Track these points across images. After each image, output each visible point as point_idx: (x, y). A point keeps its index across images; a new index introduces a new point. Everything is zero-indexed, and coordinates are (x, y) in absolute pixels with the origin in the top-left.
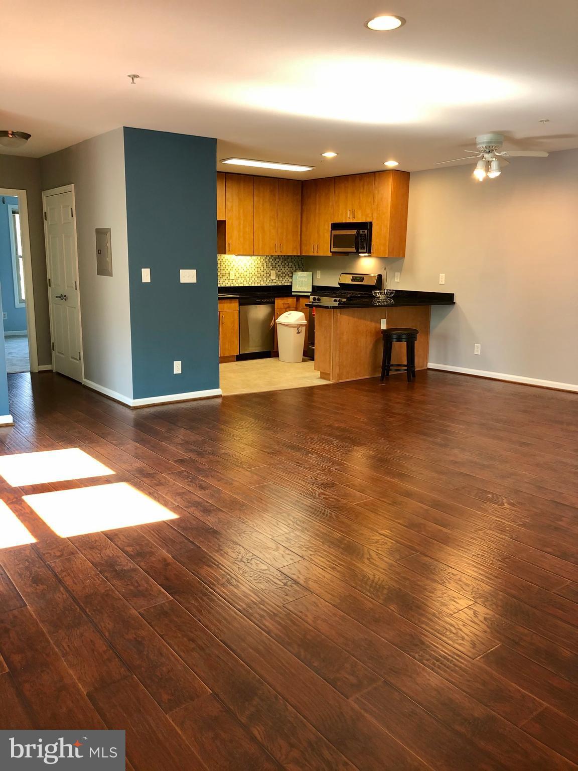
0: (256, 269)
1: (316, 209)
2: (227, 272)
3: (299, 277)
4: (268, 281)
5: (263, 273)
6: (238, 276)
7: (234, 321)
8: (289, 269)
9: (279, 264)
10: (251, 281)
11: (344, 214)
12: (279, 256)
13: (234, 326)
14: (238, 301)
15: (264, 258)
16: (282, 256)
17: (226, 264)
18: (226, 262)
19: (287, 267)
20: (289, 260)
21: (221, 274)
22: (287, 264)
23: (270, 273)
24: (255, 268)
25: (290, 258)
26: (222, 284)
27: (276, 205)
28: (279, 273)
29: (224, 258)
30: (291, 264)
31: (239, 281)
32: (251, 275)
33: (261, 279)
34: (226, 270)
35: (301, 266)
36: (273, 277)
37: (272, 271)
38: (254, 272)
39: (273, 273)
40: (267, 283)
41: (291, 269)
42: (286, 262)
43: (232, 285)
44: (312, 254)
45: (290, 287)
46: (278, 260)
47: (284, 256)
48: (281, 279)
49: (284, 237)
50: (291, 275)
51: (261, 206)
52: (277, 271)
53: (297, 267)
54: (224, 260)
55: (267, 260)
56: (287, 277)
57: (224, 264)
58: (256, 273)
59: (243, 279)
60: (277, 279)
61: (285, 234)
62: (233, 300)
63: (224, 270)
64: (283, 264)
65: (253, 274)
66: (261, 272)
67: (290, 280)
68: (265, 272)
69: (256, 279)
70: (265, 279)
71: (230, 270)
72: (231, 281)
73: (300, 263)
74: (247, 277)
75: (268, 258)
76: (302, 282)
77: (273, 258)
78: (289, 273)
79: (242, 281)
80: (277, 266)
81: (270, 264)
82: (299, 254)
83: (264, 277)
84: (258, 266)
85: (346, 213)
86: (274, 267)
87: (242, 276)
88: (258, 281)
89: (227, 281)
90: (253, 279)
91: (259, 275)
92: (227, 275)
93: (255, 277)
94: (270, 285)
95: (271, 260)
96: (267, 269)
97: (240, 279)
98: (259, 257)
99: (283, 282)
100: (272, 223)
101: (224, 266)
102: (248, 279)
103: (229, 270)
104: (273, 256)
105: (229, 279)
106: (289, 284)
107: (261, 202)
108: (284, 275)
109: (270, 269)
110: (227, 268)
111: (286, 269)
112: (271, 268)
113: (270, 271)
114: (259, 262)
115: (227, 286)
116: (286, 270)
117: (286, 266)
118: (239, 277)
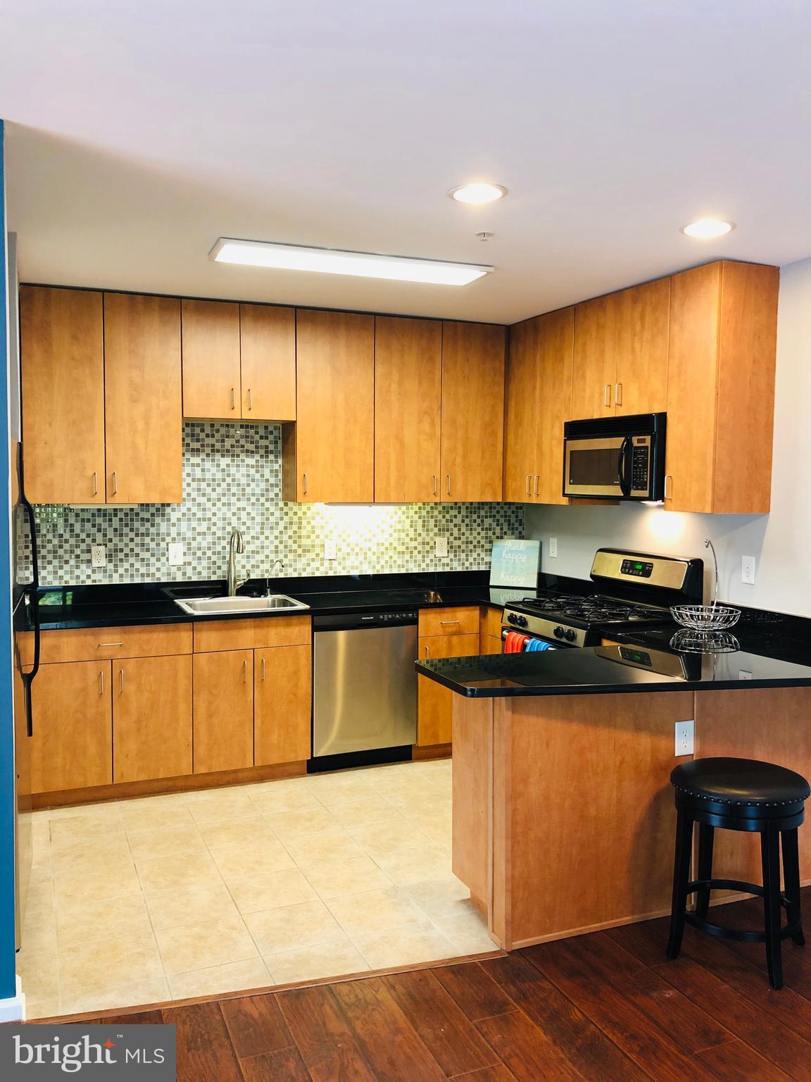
0: (396, 535)
2: (318, 542)
3: (507, 553)
4: (427, 561)
5: (414, 544)
6: (345, 549)
7: (296, 673)
8: (483, 533)
9: (458, 521)
10: (382, 562)
11: (597, 396)
12: (456, 503)
13: (296, 685)
14: (308, 618)
15: (416, 508)
16: (464, 503)
17: (313, 523)
18: (314, 518)
19: (479, 529)
20: (482, 513)
21: (300, 546)
22: (479, 521)
23: (432, 544)
24: (391, 531)
25: (487, 508)
26: (304, 570)
27: (437, 384)
28: (457, 543)
29: (309, 509)
30: (488, 521)
31: (348, 563)
32: (382, 549)
33: (407, 557)
34: (313, 537)
35: (517, 525)
36: (441, 550)
37: (437, 539)
38: (391, 540)
39: (442, 542)
40: (424, 565)
41: (490, 533)
42: (475, 517)
43: (331, 574)
44: (525, 500)
45: (486, 575)
46: (453, 512)
47: (471, 503)
48: (463, 556)
49: (459, 460)
50: (487, 546)
51: (394, 387)
52: (452, 539)
53: (505, 529)
54: (309, 514)
55: (424, 513)
56: (479, 550)
57: (309, 523)
58: (395, 544)
59: (361, 558)
60: (452, 556)
61: (460, 451)
62: (295, 619)
63: (309, 537)
64: (467, 521)
65: (387, 545)
66: (407, 540)
67: (487, 559)
68: (420, 539)
69: (395, 557)
70: (420, 557)
71: (327, 536)
72: (327, 563)
73: (513, 520)
74: (370, 554)
75: (428, 508)
76: (514, 563)
77: (440, 508)
78: (483, 542)
79: (357, 563)
80: (451, 526)
81: (432, 522)
82: (500, 500)
83: (415, 552)
84: (399, 527)
85: (601, 394)
86: (442, 530)
87: (357, 550)
88: (399, 562)
89: (317, 564)
90: (387, 558)
91: (402, 548)
92: (317, 550)
93: (391, 553)
94: (431, 570)
95: (436, 513)
96: (424, 534)
97: (352, 558)
98: (404, 508)
99: (467, 564)
100: (426, 426)
101: (309, 528)
102: (374, 558)
103: (322, 537)
104: (428, 503)
105: (322, 559)
106: (483, 568)
107: (396, 377)
108: (471, 547)
109: (432, 534)
110: (317, 531)
111: (475, 533)
112: (436, 530)
113: (432, 539)
114: (404, 517)
115: (318, 574)
116: (477, 535)
117: (475, 525)
118: (348, 554)
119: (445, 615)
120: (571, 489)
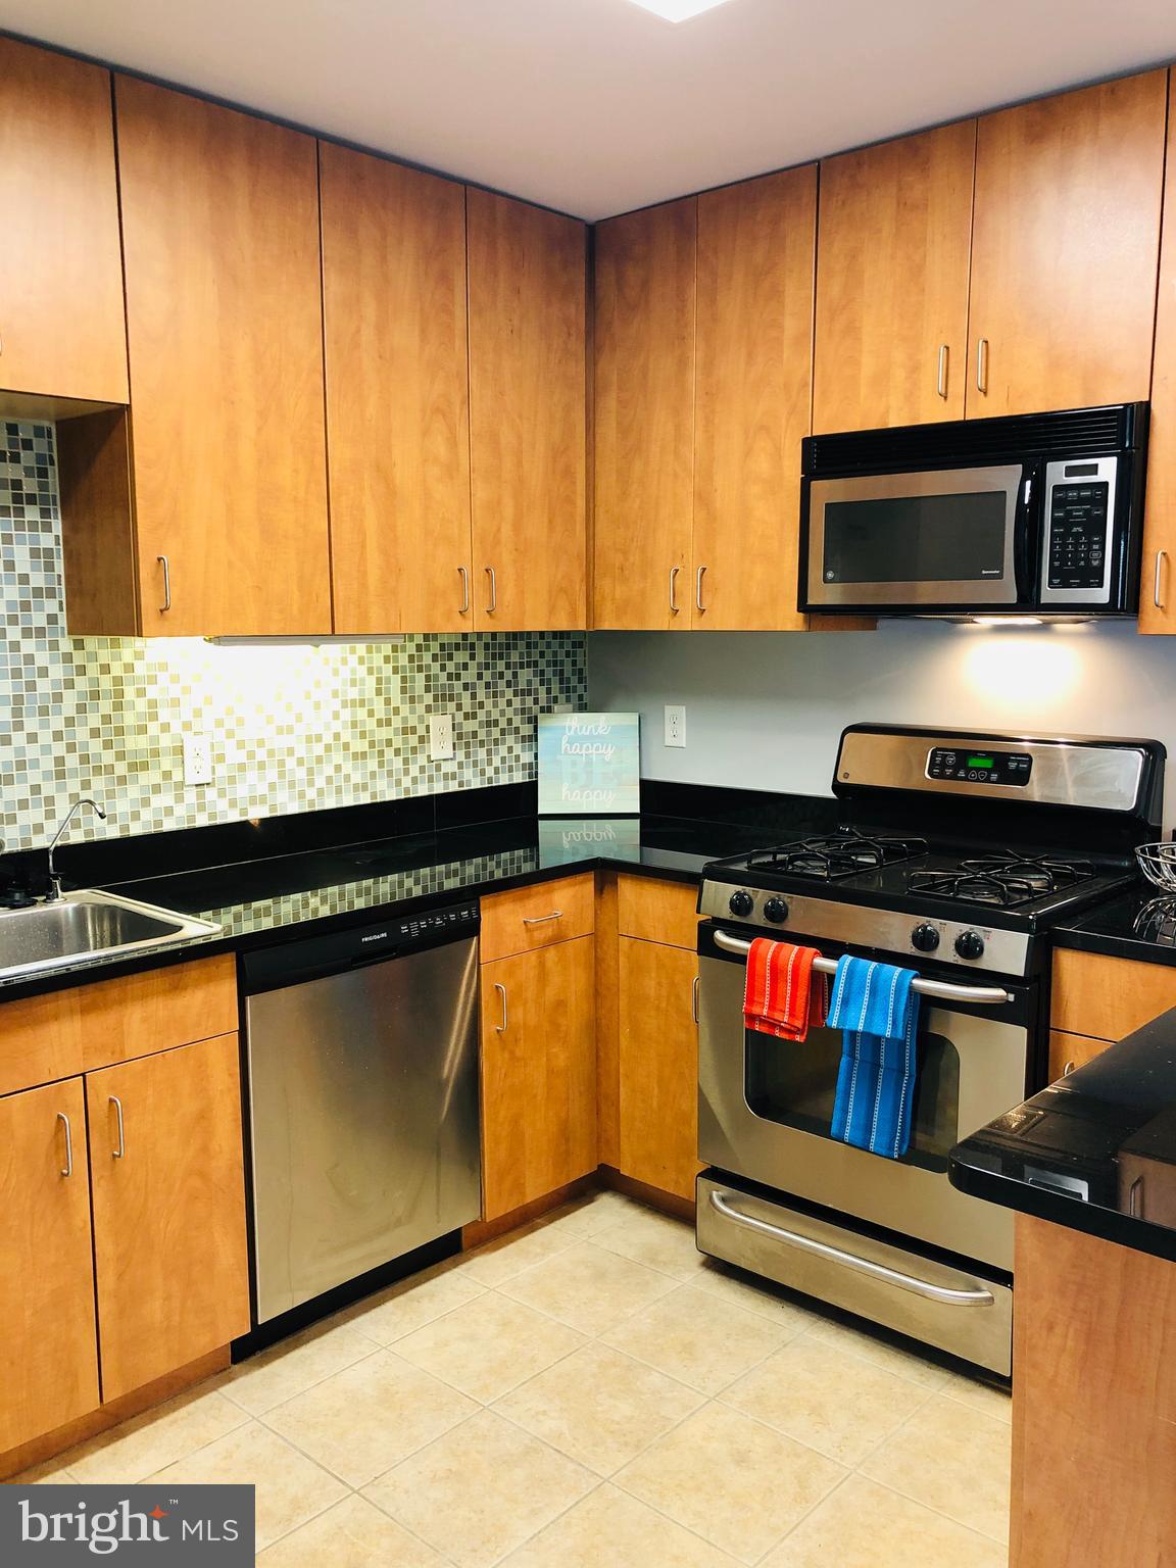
0: (346, 715)
1: (682, 364)
2: (166, 741)
3: (571, 742)
4: (414, 770)
5: (384, 733)
6: (236, 756)
7: (203, 1116)
8: (517, 702)
9: (469, 676)
10: (320, 782)
11: (899, 375)
12: (465, 636)
13: (205, 1149)
15: (387, 649)
16: (479, 635)
17: (152, 692)
18: (153, 680)
19: (509, 694)
20: (515, 658)
21: (121, 756)
22: (508, 675)
23: (421, 731)
24: (336, 705)
25: (521, 644)
26: (136, 816)
27: (459, 343)
28: (470, 726)
29: (139, 656)
30: (525, 675)
31: (242, 791)
32: (319, 749)
33: (372, 764)
34: (153, 728)
35: (574, 681)
36: (440, 746)
37: (433, 720)
38: (337, 726)
39: (440, 725)
40: (406, 782)
41: (529, 700)
42: (501, 665)
43: (202, 821)
44: (659, 622)
45: (527, 793)
46: (461, 657)
47: (494, 635)
48: (482, 754)
49: (507, 531)
50: (527, 730)
51: (368, 335)
52: (460, 716)
53: (555, 687)
54: (140, 669)
55: (403, 660)
56: (510, 739)
57: (141, 693)
58: (346, 737)
59: (272, 774)
60: (461, 755)
61: (509, 511)
63: (142, 730)
64: (487, 675)
65: (328, 739)
66: (371, 724)
67: (527, 758)
68: (397, 722)
69: (347, 768)
70: (398, 763)
71: (187, 726)
72: (190, 796)
73: (568, 669)
74: (291, 763)
75: (411, 648)
76: (589, 763)
77: (435, 647)
78: (517, 721)
79: (263, 789)
80: (458, 685)
81: (420, 678)
82: (582, 626)
83: (389, 753)
84: (353, 693)
85: (915, 369)
86: (444, 697)
87: (261, 755)
88: (356, 778)
89: (165, 799)
90: (329, 770)
91: (360, 746)
92: (166, 763)
93: (338, 757)
94: (422, 791)
95: (427, 658)
96: (405, 709)
97: (252, 776)
98: (361, 648)
99: (490, 772)
100: (440, 447)
101: (141, 705)
102: (301, 774)
103: (176, 727)
104: (435, 637)
105: (181, 785)
106: (519, 778)
107: (370, 310)
108: (496, 733)
109: (420, 708)
110: (164, 714)
111: (502, 702)
112: (429, 699)
113: (421, 719)
114: (362, 670)
115: (169, 825)
116: (505, 707)
117: (502, 684)
118: (242, 767)
119: (531, 903)
120: (825, 593)
